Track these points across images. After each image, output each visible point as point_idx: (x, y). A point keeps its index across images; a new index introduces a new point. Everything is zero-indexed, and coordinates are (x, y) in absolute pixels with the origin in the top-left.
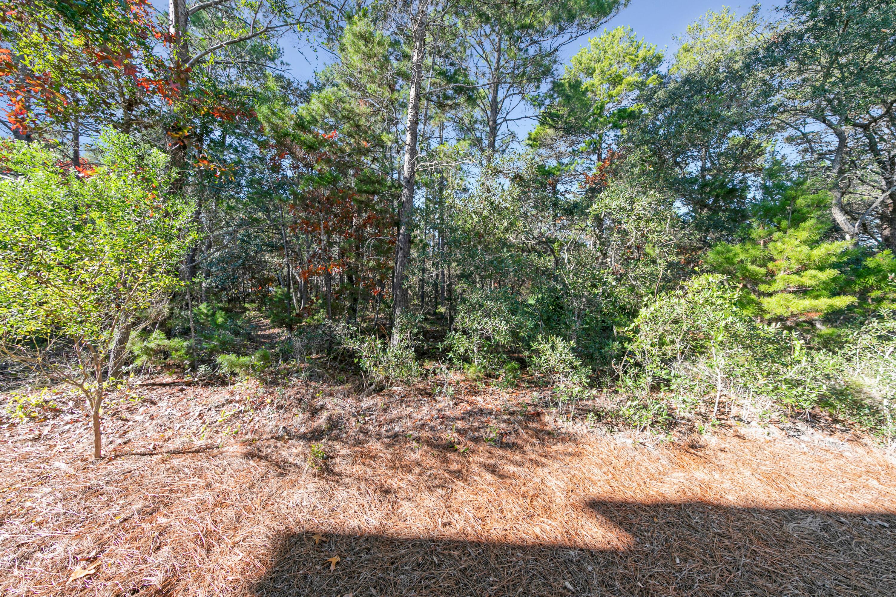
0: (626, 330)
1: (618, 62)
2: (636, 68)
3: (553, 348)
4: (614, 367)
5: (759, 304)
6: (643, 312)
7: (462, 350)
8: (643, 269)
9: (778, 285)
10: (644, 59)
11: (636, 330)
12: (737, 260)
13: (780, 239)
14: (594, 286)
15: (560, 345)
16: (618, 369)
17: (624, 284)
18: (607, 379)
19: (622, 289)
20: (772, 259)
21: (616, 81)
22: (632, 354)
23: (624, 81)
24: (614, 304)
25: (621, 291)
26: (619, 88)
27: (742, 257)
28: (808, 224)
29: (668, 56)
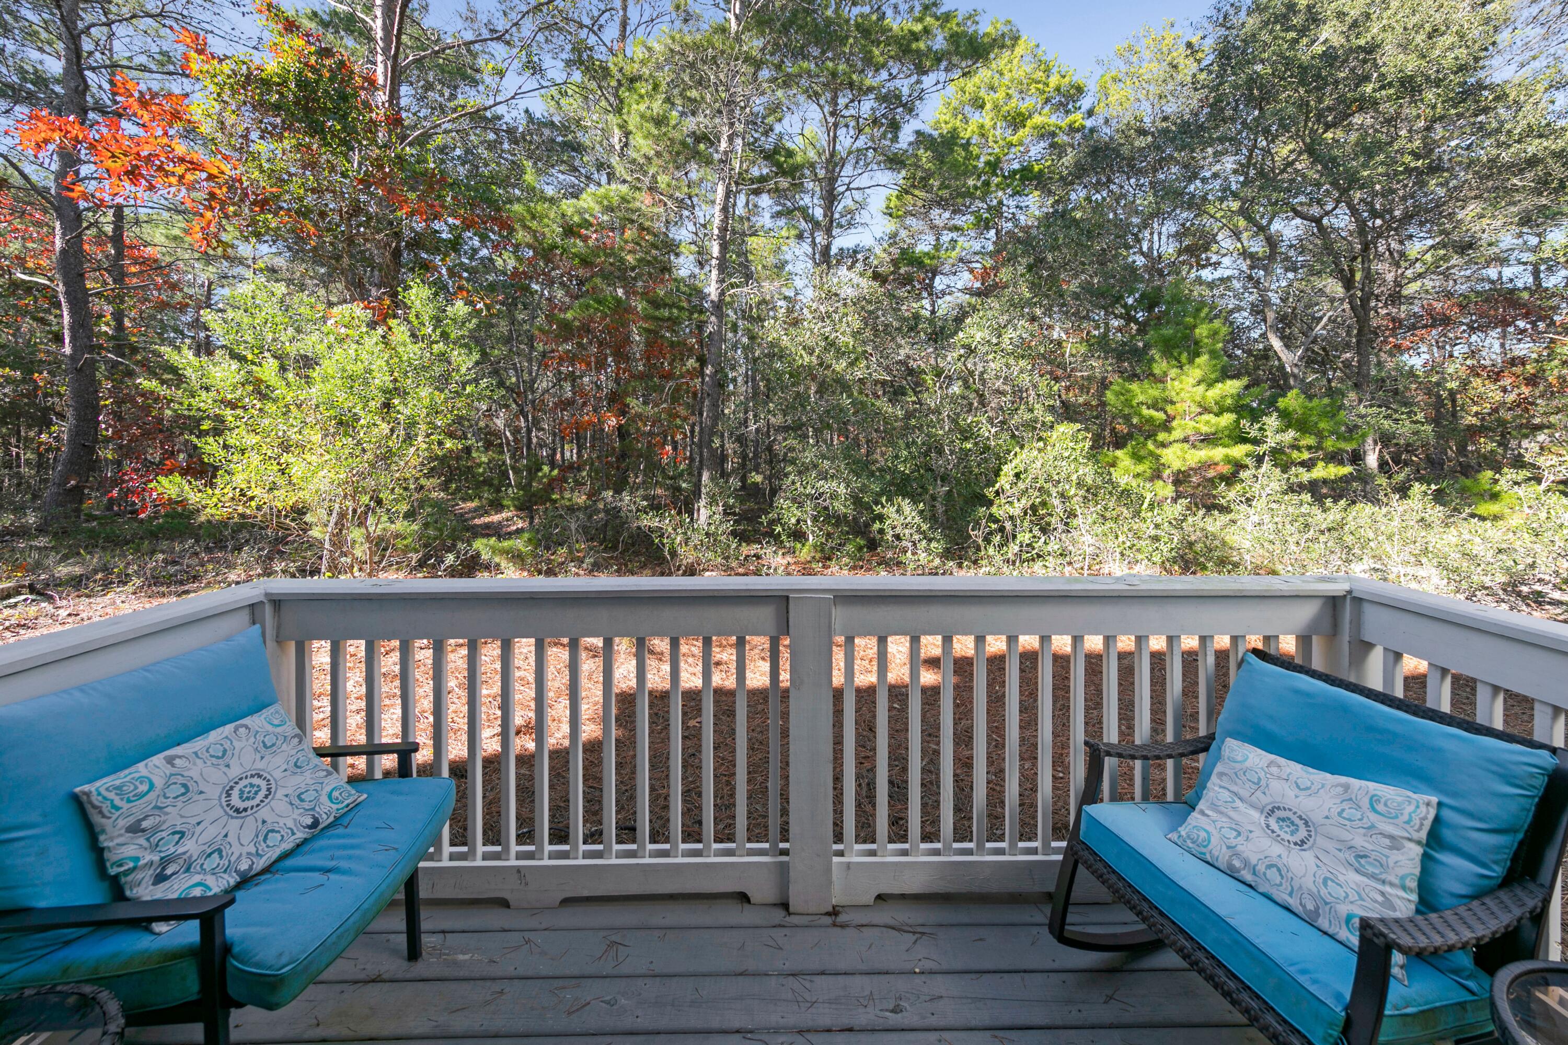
0: (991, 492)
1: (1021, 92)
2: (1047, 101)
3: (899, 511)
4: (972, 533)
5: (1158, 457)
6: (1005, 469)
7: (793, 520)
9: (1177, 434)
10: (1058, 89)
11: (999, 492)
12: (1134, 403)
13: (1180, 375)
15: (907, 507)
16: (976, 536)
20: (1171, 402)
21: (1017, 121)
22: (994, 519)
23: (1029, 123)
26: (1021, 132)
27: (1141, 398)
28: (1203, 359)
29: (1092, 86)
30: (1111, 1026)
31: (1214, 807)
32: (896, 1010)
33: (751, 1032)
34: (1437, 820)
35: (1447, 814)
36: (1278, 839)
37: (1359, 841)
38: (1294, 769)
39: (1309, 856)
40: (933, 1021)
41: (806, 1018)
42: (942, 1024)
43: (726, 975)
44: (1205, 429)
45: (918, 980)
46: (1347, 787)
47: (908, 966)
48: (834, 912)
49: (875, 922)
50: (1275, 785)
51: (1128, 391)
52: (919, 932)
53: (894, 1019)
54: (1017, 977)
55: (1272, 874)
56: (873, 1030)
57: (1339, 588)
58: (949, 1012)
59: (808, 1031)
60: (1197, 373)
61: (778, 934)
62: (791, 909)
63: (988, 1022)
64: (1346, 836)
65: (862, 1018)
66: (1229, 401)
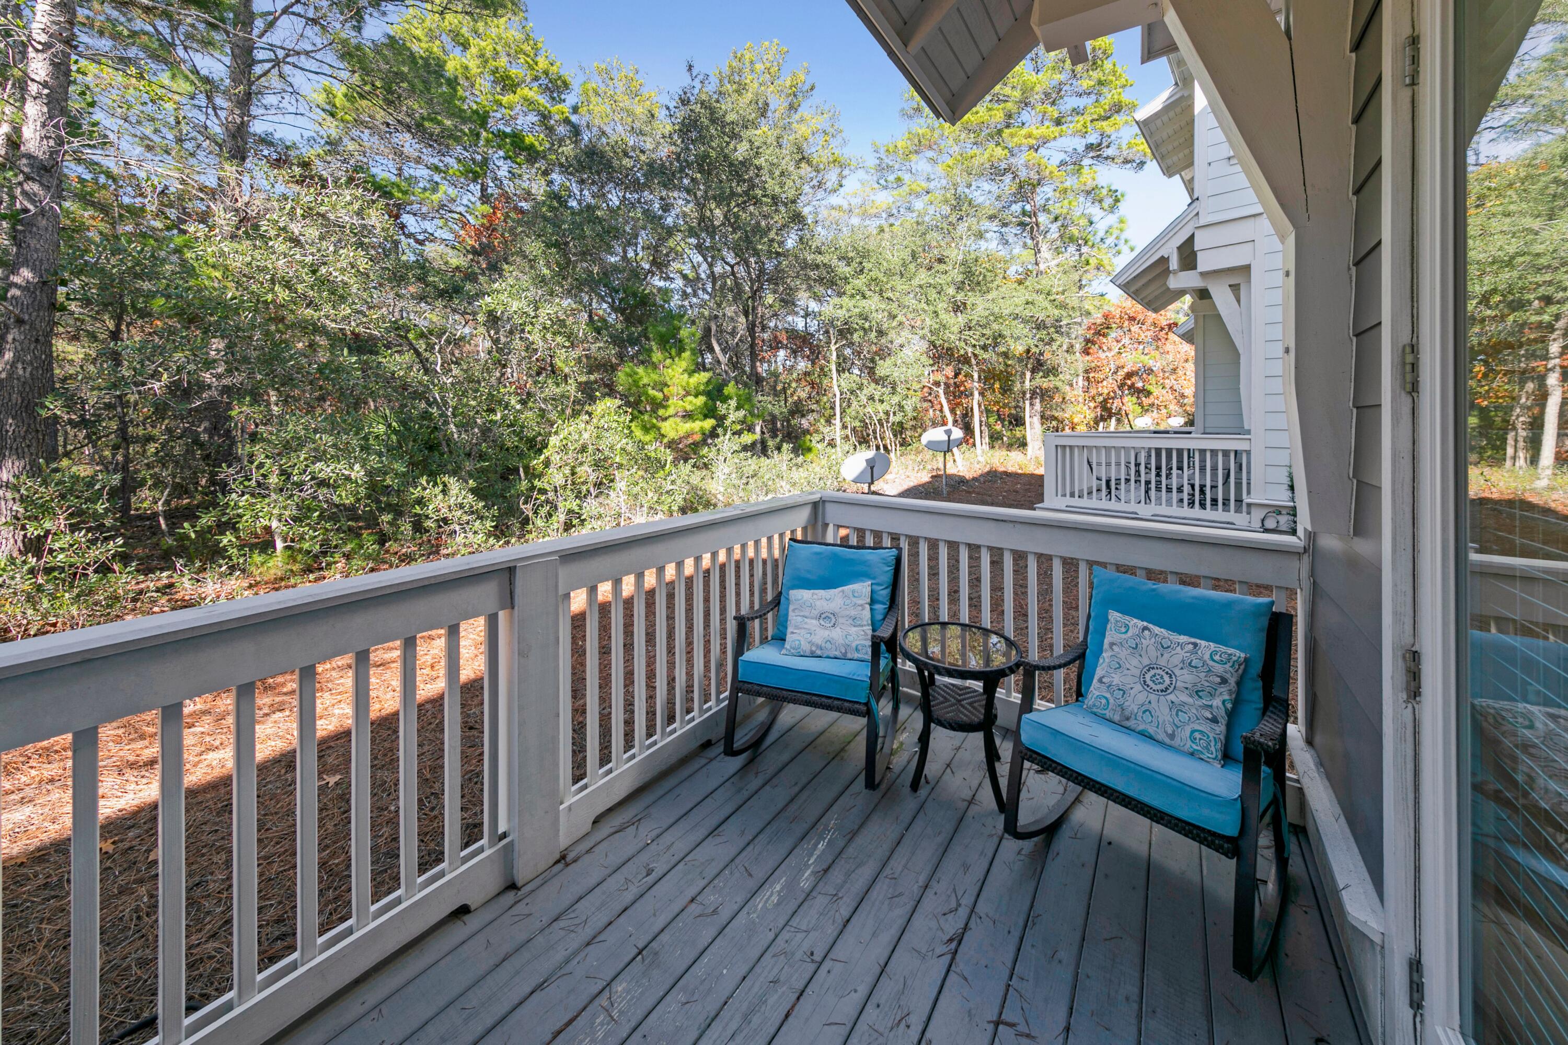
0: (537, 463)
2: (536, 78)
3: (444, 492)
4: (523, 507)
5: (659, 429)
6: (554, 441)
8: (552, 389)
9: (671, 411)
10: (545, 73)
11: (547, 463)
12: (641, 384)
13: (671, 365)
14: (491, 411)
15: (454, 485)
16: (527, 509)
17: (531, 409)
18: (515, 523)
19: (529, 414)
20: (666, 385)
22: (543, 491)
23: (518, 91)
24: (518, 434)
25: (529, 417)
27: (645, 380)
28: (687, 354)
29: (575, 84)
30: (764, 785)
31: (797, 627)
32: (649, 872)
33: (545, 982)
34: (872, 591)
35: (875, 587)
36: (826, 628)
37: (853, 613)
38: (821, 593)
39: (838, 629)
40: (677, 858)
41: (589, 932)
42: (682, 855)
43: (490, 972)
44: (689, 408)
45: (653, 847)
46: (843, 591)
47: (641, 844)
48: (563, 857)
49: (598, 839)
50: (818, 603)
51: (636, 373)
52: (636, 821)
53: (651, 879)
54: (709, 799)
55: (828, 645)
56: (642, 896)
57: (816, 497)
58: (681, 847)
59: (595, 937)
60: (684, 364)
61: (521, 908)
62: (520, 884)
63: (706, 833)
64: (848, 613)
65: (628, 897)
66: (702, 387)
